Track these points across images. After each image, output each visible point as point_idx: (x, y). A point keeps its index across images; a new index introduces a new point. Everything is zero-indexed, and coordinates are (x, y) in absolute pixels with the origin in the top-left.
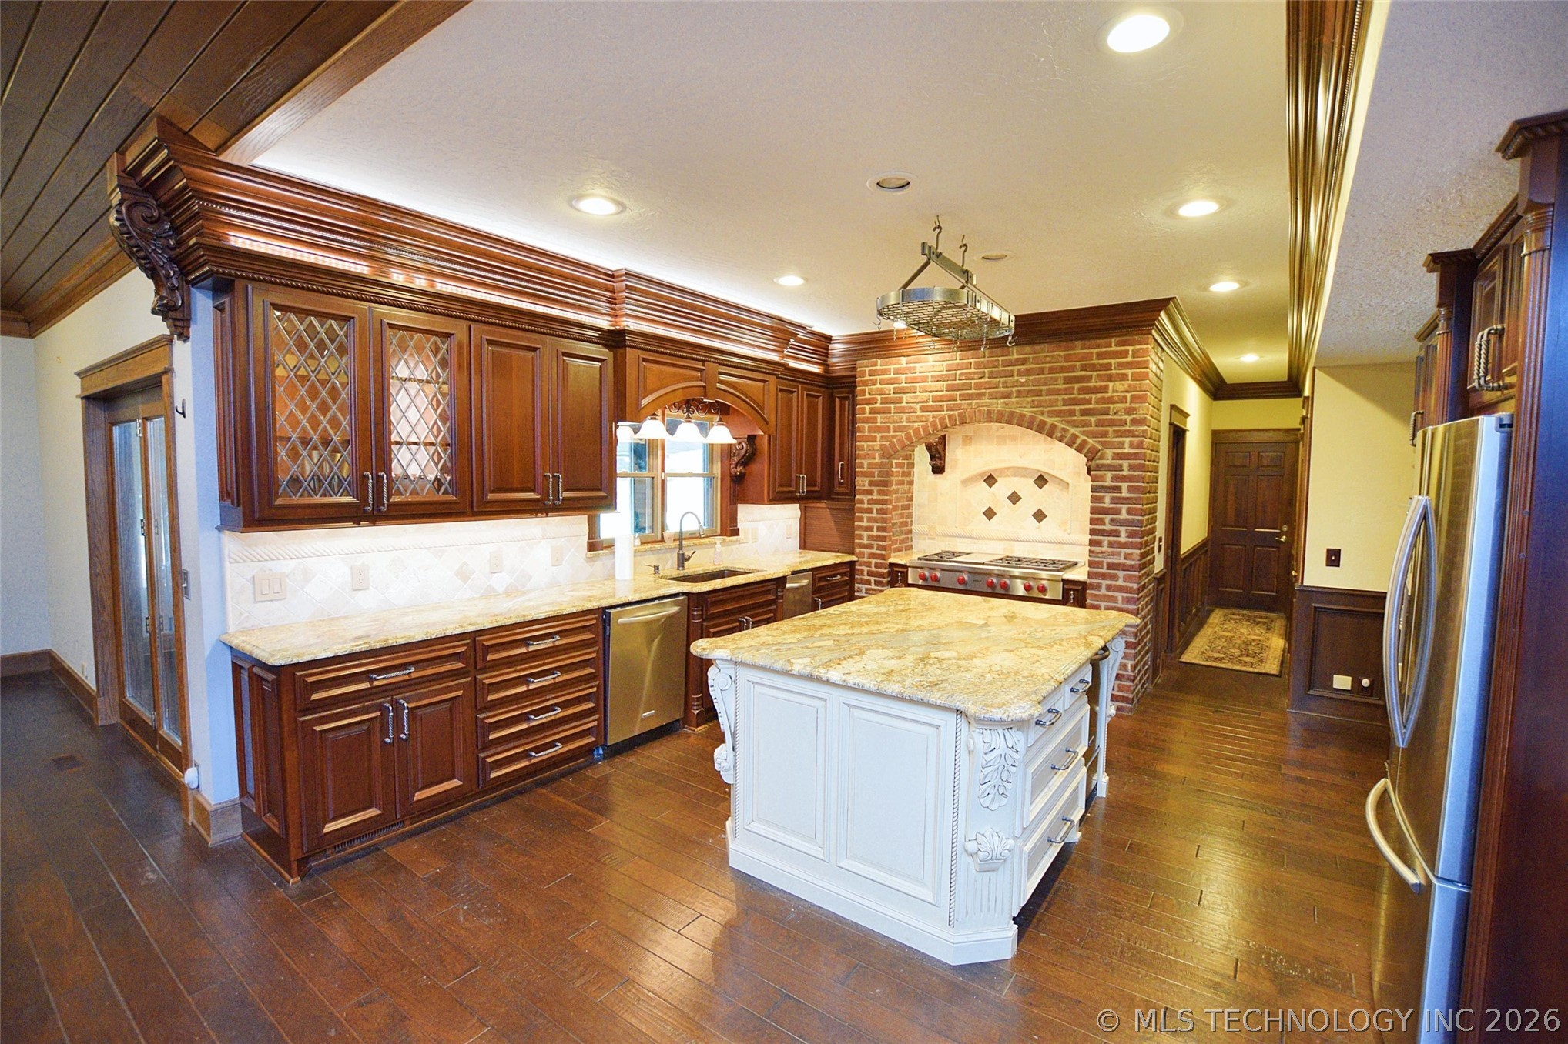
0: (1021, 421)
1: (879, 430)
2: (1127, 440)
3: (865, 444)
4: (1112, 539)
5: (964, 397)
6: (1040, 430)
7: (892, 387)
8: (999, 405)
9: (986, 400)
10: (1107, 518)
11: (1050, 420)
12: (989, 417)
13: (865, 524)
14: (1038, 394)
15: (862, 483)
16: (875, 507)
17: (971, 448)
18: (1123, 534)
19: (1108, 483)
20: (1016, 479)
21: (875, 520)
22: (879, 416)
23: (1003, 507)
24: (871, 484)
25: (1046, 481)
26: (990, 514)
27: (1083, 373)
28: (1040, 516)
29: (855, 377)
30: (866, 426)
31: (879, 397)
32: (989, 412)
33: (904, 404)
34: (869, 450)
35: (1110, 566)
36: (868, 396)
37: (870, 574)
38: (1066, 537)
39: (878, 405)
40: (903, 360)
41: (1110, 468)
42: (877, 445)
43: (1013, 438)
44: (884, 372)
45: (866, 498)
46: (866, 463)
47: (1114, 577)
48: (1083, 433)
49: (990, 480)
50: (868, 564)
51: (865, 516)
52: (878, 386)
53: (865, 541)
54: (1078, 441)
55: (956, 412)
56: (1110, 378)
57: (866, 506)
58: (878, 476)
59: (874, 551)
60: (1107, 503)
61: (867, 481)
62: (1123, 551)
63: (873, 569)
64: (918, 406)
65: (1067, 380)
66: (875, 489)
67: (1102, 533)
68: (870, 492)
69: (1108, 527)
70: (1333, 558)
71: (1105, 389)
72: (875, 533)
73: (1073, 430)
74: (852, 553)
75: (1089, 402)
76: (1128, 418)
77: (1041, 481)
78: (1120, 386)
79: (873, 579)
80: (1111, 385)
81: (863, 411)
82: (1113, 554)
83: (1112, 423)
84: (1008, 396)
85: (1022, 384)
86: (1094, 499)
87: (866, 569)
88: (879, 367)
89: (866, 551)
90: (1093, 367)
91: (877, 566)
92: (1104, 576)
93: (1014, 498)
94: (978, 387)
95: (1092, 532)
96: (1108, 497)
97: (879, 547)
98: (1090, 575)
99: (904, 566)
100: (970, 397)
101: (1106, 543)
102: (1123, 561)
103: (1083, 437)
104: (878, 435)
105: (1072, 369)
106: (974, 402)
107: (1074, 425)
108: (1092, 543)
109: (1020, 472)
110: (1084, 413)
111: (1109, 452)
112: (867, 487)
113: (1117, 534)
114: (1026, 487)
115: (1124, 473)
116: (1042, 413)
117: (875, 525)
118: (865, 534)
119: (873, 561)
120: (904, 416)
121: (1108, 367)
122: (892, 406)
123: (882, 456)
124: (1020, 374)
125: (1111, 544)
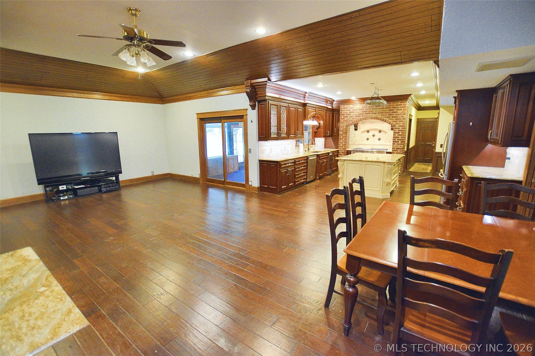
0: (378, 119)
1: (345, 121)
2: (401, 123)
3: (342, 124)
4: (397, 143)
5: (365, 114)
6: (383, 121)
7: (349, 111)
8: (374, 115)
9: (371, 114)
10: (397, 139)
11: (385, 119)
12: (372, 118)
13: (341, 142)
14: (382, 113)
15: (341, 133)
16: (344, 138)
17: (364, 125)
18: (400, 142)
19: (397, 132)
20: (374, 131)
21: (344, 141)
22: (345, 118)
23: (371, 138)
24: (343, 133)
25: (381, 132)
26: (368, 139)
27: (392, 109)
28: (379, 139)
29: (340, 109)
30: (342, 120)
31: (345, 114)
32: (372, 117)
33: (351, 115)
34: (342, 125)
35: (397, 149)
36: (343, 113)
37: (342, 153)
38: (385, 144)
39: (345, 115)
40: (352, 105)
41: (397, 128)
42: (345, 124)
43: (374, 122)
44: (347, 108)
45: (342, 136)
46: (342, 128)
47: (397, 151)
48: (392, 121)
49: (368, 132)
50: (342, 151)
51: (341, 140)
52: (345, 111)
53: (341, 146)
54: (391, 123)
55: (364, 117)
56: (398, 110)
57: (342, 138)
58: (345, 131)
59: (343, 148)
60: (397, 136)
61: (342, 132)
62: (400, 145)
63: (343, 152)
64: (355, 116)
65: (389, 110)
66: (344, 134)
67: (395, 142)
68: (343, 135)
69: (397, 141)
70: (441, 146)
71: (397, 112)
72: (344, 144)
73: (390, 121)
74: (338, 148)
75: (394, 115)
76: (402, 118)
77: (380, 131)
78: (400, 111)
79: (343, 154)
80: (398, 111)
81: (341, 117)
82: (397, 146)
83: (398, 119)
84: (376, 113)
85: (379, 111)
86: (394, 135)
87: (341, 152)
88: (345, 107)
89: (341, 148)
90: (395, 108)
91: (344, 151)
92: (395, 151)
93: (374, 136)
94: (369, 111)
95: (393, 142)
96: (397, 134)
97: (345, 147)
98: (392, 151)
99: (351, 151)
100: (367, 114)
101: (396, 144)
102: (399, 147)
103: (392, 122)
104: (345, 122)
105: (390, 108)
106: (368, 115)
107: (390, 119)
108: (393, 144)
109: (375, 130)
110: (392, 117)
111: (397, 125)
112: (342, 134)
113: (398, 142)
114: (376, 133)
115: (401, 129)
116: (383, 117)
117: (344, 142)
118: (341, 144)
119: (343, 150)
120: (351, 118)
121: (398, 107)
122: (349, 116)
123: (346, 127)
124: (379, 109)
125: (397, 144)
